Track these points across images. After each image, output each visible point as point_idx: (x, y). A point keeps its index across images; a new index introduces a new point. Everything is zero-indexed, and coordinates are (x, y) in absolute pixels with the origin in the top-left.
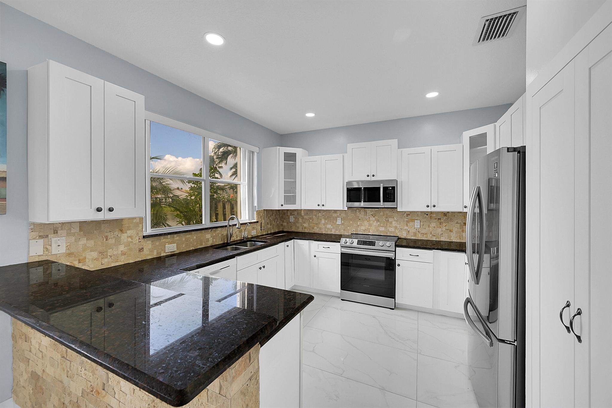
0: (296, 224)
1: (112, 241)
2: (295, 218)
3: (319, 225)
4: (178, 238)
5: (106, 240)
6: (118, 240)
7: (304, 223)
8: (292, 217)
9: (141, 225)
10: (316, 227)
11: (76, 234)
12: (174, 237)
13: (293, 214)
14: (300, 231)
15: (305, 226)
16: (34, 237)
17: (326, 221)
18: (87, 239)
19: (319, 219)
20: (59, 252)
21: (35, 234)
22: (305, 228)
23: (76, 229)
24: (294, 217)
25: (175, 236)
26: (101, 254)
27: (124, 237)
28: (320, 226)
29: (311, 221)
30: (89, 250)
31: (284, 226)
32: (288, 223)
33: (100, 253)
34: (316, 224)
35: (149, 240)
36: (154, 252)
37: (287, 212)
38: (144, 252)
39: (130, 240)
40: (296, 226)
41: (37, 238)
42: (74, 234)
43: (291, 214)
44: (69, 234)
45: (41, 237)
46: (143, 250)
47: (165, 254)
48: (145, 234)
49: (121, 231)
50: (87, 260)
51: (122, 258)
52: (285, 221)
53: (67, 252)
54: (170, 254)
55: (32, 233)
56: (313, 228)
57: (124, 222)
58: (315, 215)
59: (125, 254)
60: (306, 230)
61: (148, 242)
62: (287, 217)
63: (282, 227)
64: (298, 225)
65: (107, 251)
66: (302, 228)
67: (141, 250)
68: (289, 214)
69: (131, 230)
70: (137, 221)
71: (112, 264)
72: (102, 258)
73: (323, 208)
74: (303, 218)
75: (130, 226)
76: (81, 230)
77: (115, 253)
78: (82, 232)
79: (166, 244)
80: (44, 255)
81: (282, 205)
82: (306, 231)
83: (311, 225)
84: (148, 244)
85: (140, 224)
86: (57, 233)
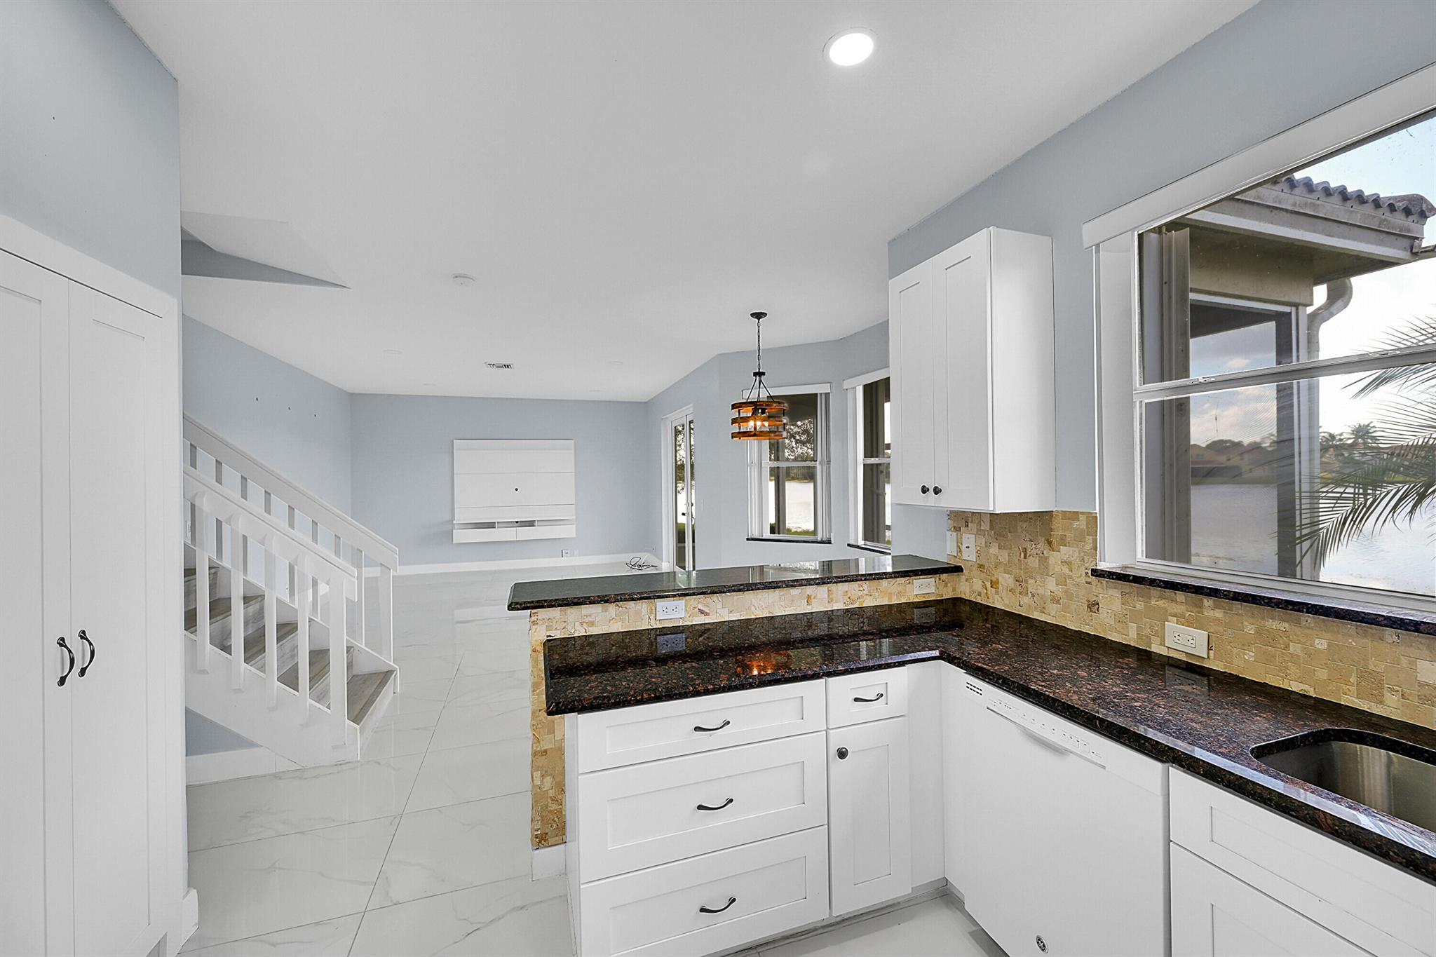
1: (1033, 562)
4: (1218, 614)
5: (1025, 557)
6: (1044, 560)
9: (1089, 539)
11: (986, 534)
12: (1201, 606)
16: (950, 528)
18: (999, 545)
20: (969, 558)
21: (952, 524)
23: (986, 526)
25: (1208, 602)
26: (1018, 583)
27: (1055, 558)
30: (1003, 569)
33: (1017, 581)
35: (1115, 588)
36: (1130, 629)
38: (1101, 616)
39: (1066, 570)
41: (952, 530)
42: (983, 533)
44: (979, 532)
45: (955, 530)
46: (1098, 609)
47: (1164, 651)
48: (1103, 566)
49: (1050, 543)
50: (1000, 586)
51: (1053, 609)
53: (978, 562)
54: (1183, 658)
55: (950, 522)
57: (1057, 524)
59: (1058, 602)
61: (1111, 592)
65: (1026, 581)
67: (1093, 606)
69: (1069, 546)
70: (1082, 527)
71: (1035, 613)
72: (1020, 593)
75: (1065, 536)
76: (992, 528)
77: (1041, 591)
78: (993, 533)
79: (1170, 618)
80: (957, 556)
84: (1112, 598)
85: (1088, 535)
86: (968, 526)
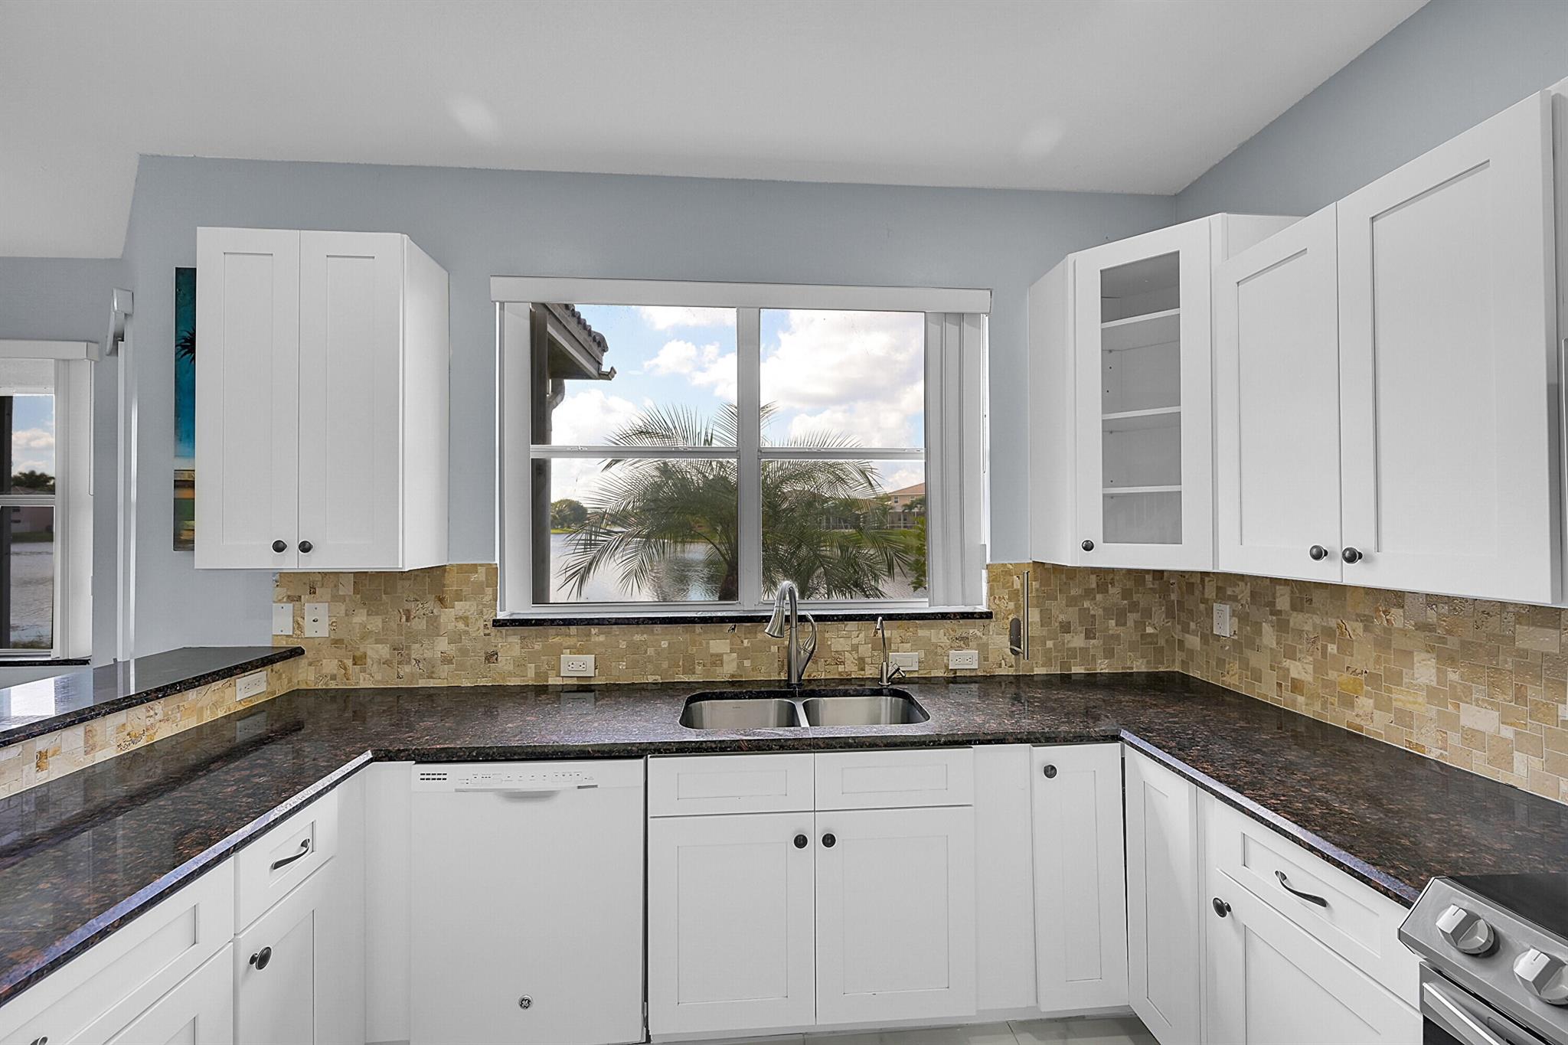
0: (1248, 653)
1: (419, 625)
2: (1243, 618)
3: (1390, 691)
4: (602, 638)
5: (408, 620)
6: (433, 621)
7: (1291, 654)
8: (1227, 609)
9: (489, 591)
10: (1368, 695)
11: (347, 599)
12: (589, 635)
13: (1229, 592)
14: (1266, 697)
15: (1294, 674)
16: (280, 598)
17: (1453, 676)
18: (368, 612)
19: (1393, 646)
20: (316, 635)
21: (282, 592)
22: (1297, 686)
23: (347, 589)
24: (1234, 614)
25: (594, 630)
26: (396, 652)
27: (448, 617)
28: (1400, 698)
29: (1332, 648)
30: (373, 639)
31: (1191, 653)
32: (1205, 639)
33: (394, 649)
34: (1373, 679)
35: (514, 635)
36: (529, 670)
37: (1202, 581)
38: (500, 665)
39: (461, 626)
40: (1245, 664)
41: (285, 600)
42: (343, 599)
43: (1222, 596)
44: (336, 598)
45: (291, 599)
46: (497, 659)
47: (559, 681)
48: (501, 616)
49: (441, 600)
50: (369, 660)
51: (443, 671)
52: (1193, 625)
53: (333, 637)
54: (575, 682)
55: (278, 588)
56: (1348, 702)
57: (451, 579)
58: (1359, 617)
59: (450, 662)
60: (1301, 699)
61: (510, 639)
62: (1202, 606)
63: (1179, 656)
64: (1256, 660)
65: (408, 648)
66: (1279, 685)
67: (491, 657)
68: (1210, 592)
69: (465, 601)
70: (480, 579)
71: (420, 681)
72: (399, 663)
73: (1354, 576)
74: (1282, 626)
75: (461, 590)
76: (356, 591)
77: (428, 654)
78: (358, 596)
79: (564, 651)
80: (294, 636)
81: (1088, 547)
82: (1302, 706)
83: (1332, 675)
84: (510, 645)
85: (487, 587)
86: (315, 593)
